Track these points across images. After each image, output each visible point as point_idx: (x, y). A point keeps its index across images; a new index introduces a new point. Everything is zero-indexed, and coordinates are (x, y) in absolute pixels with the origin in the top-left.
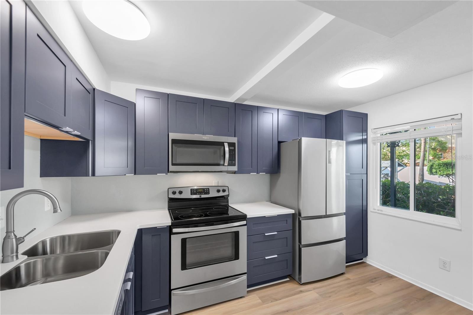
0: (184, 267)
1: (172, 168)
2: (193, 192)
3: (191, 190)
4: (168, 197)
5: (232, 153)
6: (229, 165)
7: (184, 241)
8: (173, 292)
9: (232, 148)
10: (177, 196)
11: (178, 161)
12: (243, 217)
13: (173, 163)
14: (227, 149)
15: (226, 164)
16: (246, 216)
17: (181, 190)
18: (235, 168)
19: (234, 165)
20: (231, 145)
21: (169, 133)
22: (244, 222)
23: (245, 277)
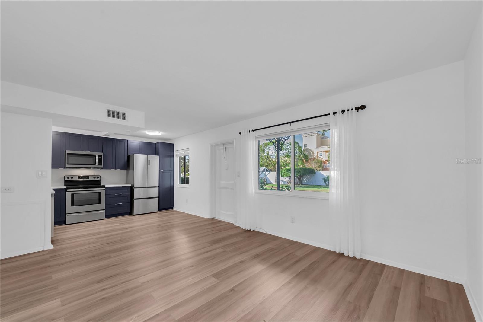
0: (73, 205)
1: (67, 166)
2: (79, 178)
3: (78, 177)
4: (65, 180)
5: (100, 161)
6: (98, 165)
7: (73, 195)
8: (67, 215)
9: (100, 157)
10: (70, 179)
11: (70, 163)
12: (104, 187)
13: (68, 163)
14: (97, 158)
15: (97, 164)
16: (105, 186)
17: (72, 177)
18: (102, 166)
19: (102, 165)
20: (99, 156)
21: (66, 151)
22: (104, 189)
23: (104, 211)
